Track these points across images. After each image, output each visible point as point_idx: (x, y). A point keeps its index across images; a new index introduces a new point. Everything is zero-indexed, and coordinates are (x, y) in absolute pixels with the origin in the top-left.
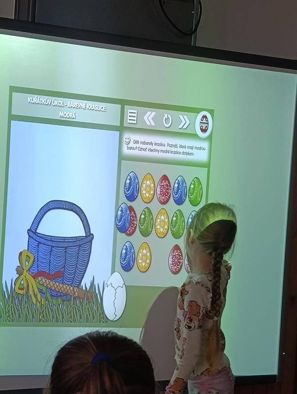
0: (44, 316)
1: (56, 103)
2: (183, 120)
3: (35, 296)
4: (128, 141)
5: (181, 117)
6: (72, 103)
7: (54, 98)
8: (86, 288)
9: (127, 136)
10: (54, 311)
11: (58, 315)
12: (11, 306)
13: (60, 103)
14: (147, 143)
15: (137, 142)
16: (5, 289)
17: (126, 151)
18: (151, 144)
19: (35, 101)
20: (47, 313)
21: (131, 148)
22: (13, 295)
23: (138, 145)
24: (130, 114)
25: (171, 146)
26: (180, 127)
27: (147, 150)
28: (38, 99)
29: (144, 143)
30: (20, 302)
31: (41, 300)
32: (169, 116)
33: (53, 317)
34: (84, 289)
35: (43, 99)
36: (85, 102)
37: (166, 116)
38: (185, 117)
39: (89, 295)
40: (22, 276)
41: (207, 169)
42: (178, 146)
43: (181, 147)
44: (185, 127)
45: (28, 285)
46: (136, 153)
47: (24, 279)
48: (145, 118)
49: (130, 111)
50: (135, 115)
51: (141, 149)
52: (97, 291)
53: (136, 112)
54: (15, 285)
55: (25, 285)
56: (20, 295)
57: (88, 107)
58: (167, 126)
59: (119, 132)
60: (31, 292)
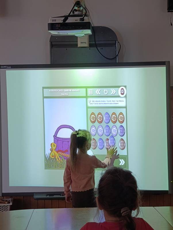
0: (62, 166)
1: (60, 91)
2: (113, 91)
3: (58, 159)
4: (90, 101)
6: (66, 90)
7: (59, 89)
9: (89, 99)
12: (50, 162)
13: (62, 90)
14: (98, 101)
15: (94, 101)
16: (46, 156)
17: (89, 105)
18: (100, 101)
19: (52, 91)
21: (91, 104)
22: (50, 159)
23: (94, 102)
26: (112, 94)
27: (98, 104)
29: (97, 101)
30: (53, 161)
31: (61, 160)
35: (55, 90)
36: (71, 89)
38: (114, 90)
40: (53, 152)
41: (125, 109)
42: (112, 101)
43: (113, 101)
44: (114, 94)
45: (55, 155)
46: (94, 105)
48: (96, 92)
50: (92, 91)
51: (96, 104)
53: (92, 90)
54: (50, 155)
55: (54, 155)
56: (52, 158)
58: (106, 94)
59: (85, 98)
60: (56, 157)
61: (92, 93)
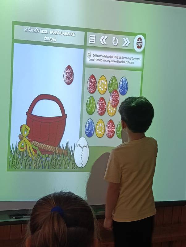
0: (36, 165)
1: (43, 31)
2: (125, 41)
3: (31, 153)
4: (89, 55)
5: (124, 39)
6: (53, 31)
8: (63, 148)
9: (88, 52)
10: (43, 162)
11: (46, 164)
12: (16, 159)
13: (45, 31)
14: (102, 56)
15: (95, 56)
16: (12, 149)
17: (88, 61)
19: (29, 30)
20: (39, 163)
21: (91, 60)
22: (17, 152)
23: (96, 58)
24: (90, 38)
25: (117, 58)
26: (124, 45)
27: (102, 60)
28: (31, 29)
29: (100, 56)
30: (22, 156)
31: (35, 155)
32: (116, 38)
33: (43, 166)
34: (62, 148)
35: (35, 29)
36: (61, 30)
37: (114, 39)
38: (127, 39)
39: (65, 152)
40: (23, 141)
41: (141, 72)
42: (122, 58)
43: (124, 58)
44: (126, 45)
45: (26, 146)
46: (95, 62)
47: (24, 142)
48: (101, 40)
49: (91, 36)
50: (94, 38)
51: (98, 60)
52: (70, 150)
53: (94, 36)
54: (18, 146)
56: (21, 152)
57: (63, 33)
58: (115, 45)
59: (83, 50)
60: (28, 150)
61: (94, 40)
